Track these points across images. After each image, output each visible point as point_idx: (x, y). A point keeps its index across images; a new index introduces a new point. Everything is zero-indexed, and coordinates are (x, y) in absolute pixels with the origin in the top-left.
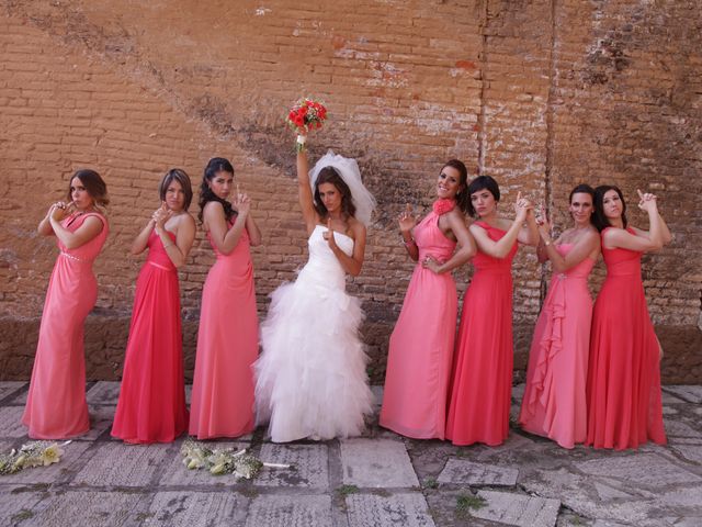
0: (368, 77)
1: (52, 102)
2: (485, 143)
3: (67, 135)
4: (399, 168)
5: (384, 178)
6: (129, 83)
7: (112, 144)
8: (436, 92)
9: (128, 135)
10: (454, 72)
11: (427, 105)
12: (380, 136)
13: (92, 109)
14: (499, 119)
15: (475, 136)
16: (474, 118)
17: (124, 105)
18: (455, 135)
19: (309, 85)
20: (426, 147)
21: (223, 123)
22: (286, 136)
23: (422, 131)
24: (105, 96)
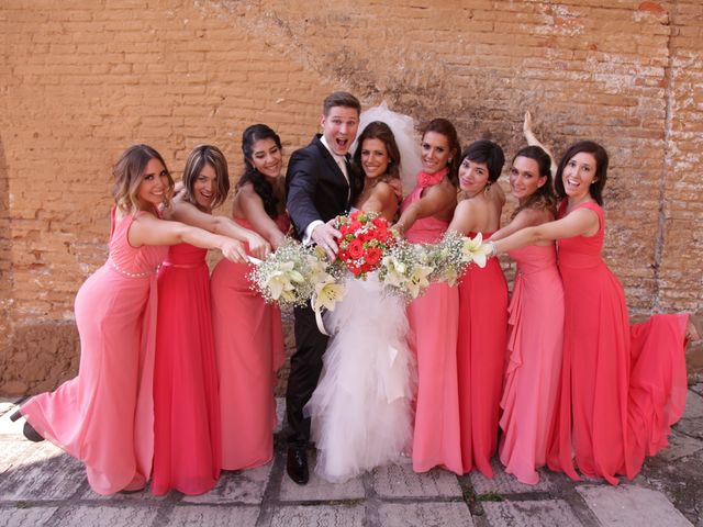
0: (537, 24)
1: (159, 66)
2: (673, 102)
3: (179, 105)
4: (573, 133)
5: (557, 145)
6: (250, 38)
7: (231, 114)
8: (617, 40)
9: (251, 101)
10: (638, 16)
11: (606, 56)
12: (552, 95)
13: (207, 72)
14: (689, 73)
15: (662, 93)
16: (660, 72)
17: (245, 66)
18: (639, 92)
19: (467, 34)
20: (606, 108)
21: (365, 84)
22: (441, 97)
23: (601, 88)
24: (222, 56)
